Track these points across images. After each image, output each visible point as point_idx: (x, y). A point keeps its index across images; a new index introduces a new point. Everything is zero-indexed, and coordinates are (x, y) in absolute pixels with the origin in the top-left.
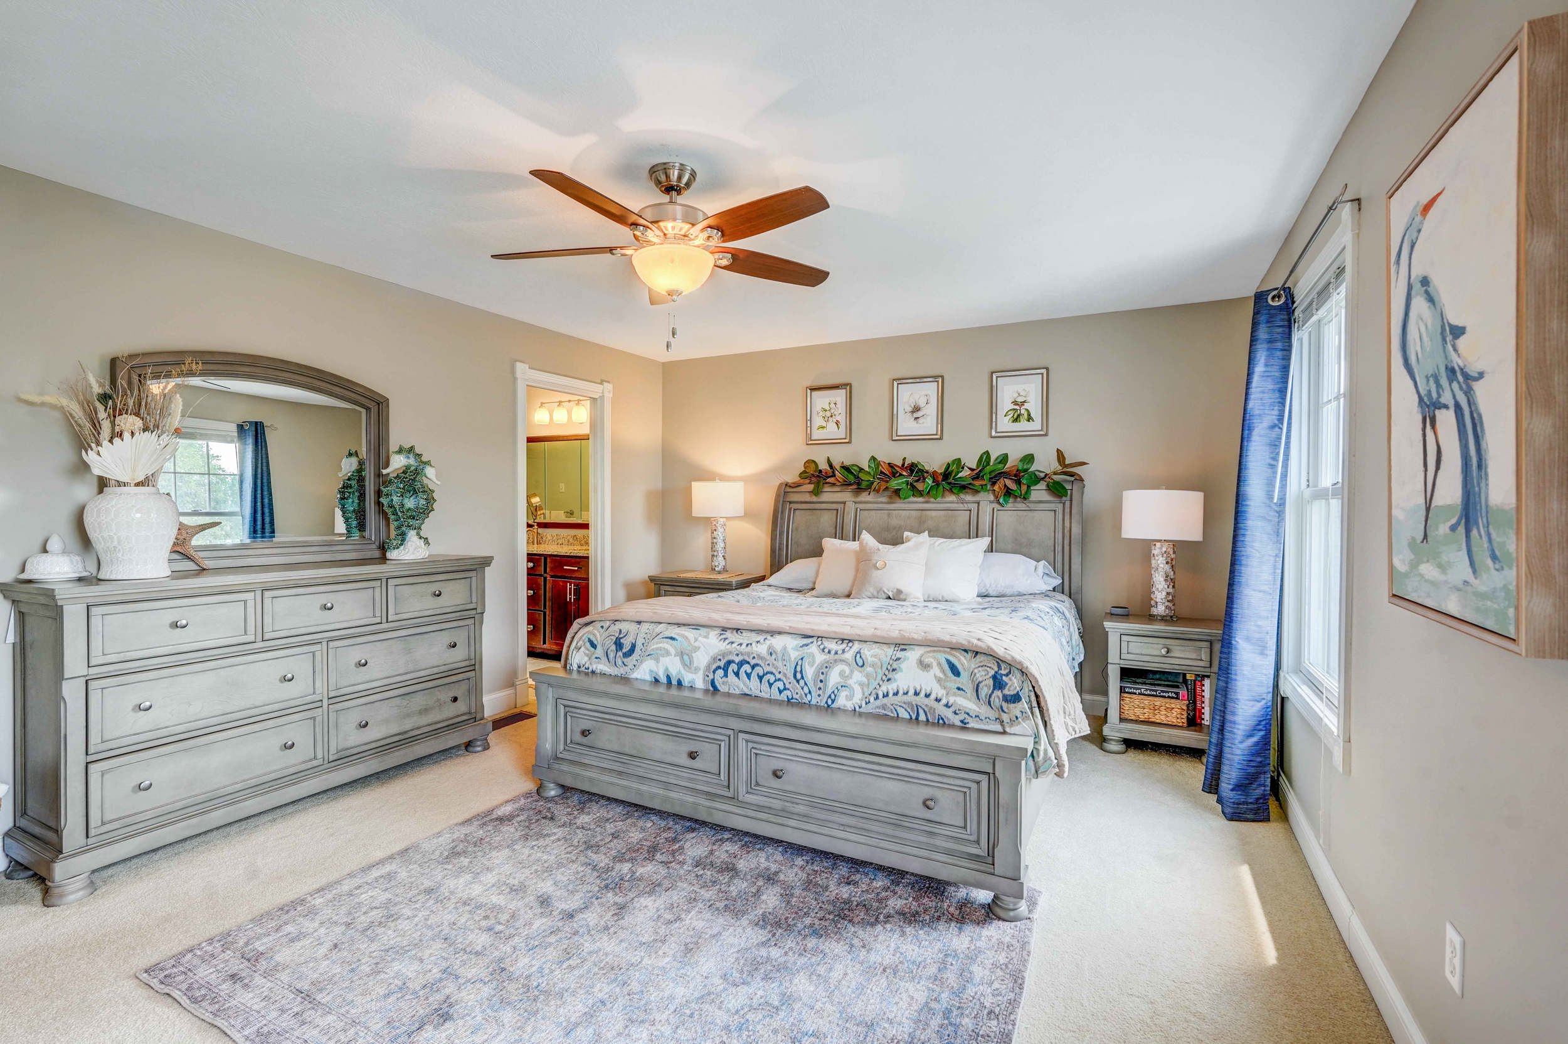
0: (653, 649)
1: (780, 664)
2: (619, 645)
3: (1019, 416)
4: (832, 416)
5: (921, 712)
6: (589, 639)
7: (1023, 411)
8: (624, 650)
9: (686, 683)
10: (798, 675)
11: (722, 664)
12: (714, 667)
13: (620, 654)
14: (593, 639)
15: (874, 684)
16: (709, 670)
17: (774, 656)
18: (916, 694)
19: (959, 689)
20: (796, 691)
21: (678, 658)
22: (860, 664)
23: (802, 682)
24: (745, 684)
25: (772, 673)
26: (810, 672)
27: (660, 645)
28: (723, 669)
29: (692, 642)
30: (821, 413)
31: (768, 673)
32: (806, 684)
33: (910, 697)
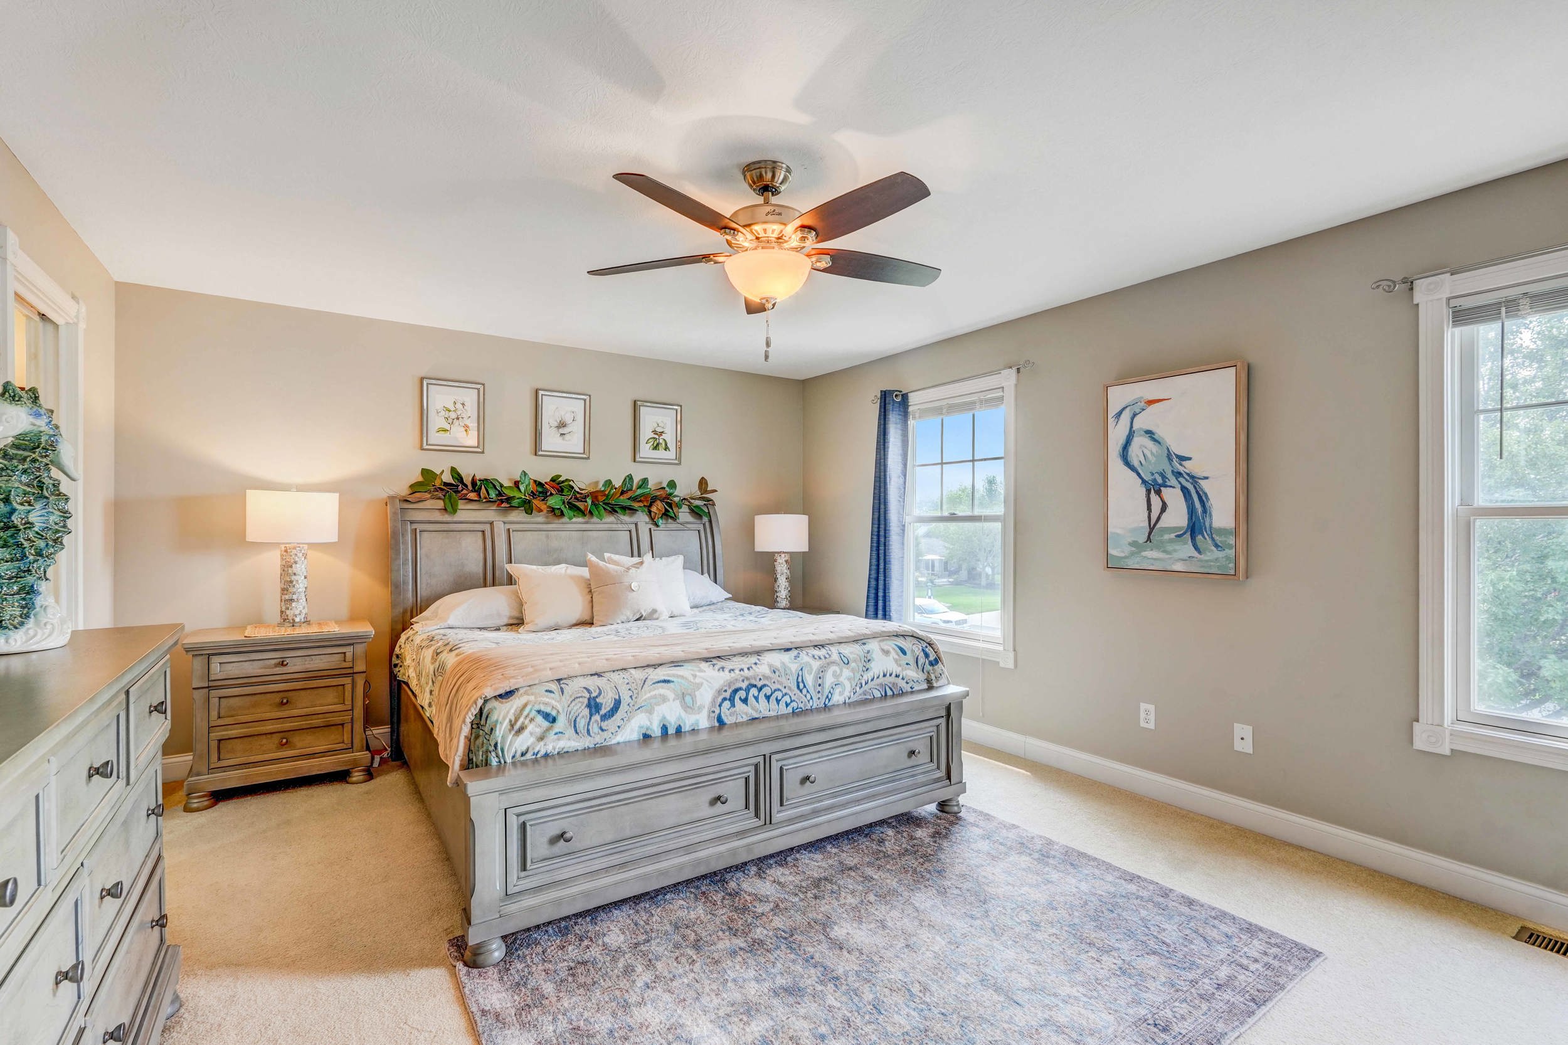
0: (645, 700)
1: (783, 679)
2: (593, 706)
3: (658, 445)
4: (458, 419)
5: (888, 689)
6: (539, 712)
7: (661, 441)
8: (603, 712)
9: (686, 728)
10: (800, 685)
11: (727, 695)
12: (720, 700)
13: (597, 717)
14: (548, 710)
15: (858, 676)
16: (715, 705)
17: (777, 673)
18: (885, 676)
19: (907, 664)
20: (801, 701)
21: (678, 702)
22: (846, 662)
23: (804, 691)
24: (753, 709)
25: (779, 690)
26: (809, 680)
27: (653, 693)
28: (730, 700)
29: (691, 679)
30: (443, 413)
31: (775, 690)
32: (808, 691)
33: (881, 680)
